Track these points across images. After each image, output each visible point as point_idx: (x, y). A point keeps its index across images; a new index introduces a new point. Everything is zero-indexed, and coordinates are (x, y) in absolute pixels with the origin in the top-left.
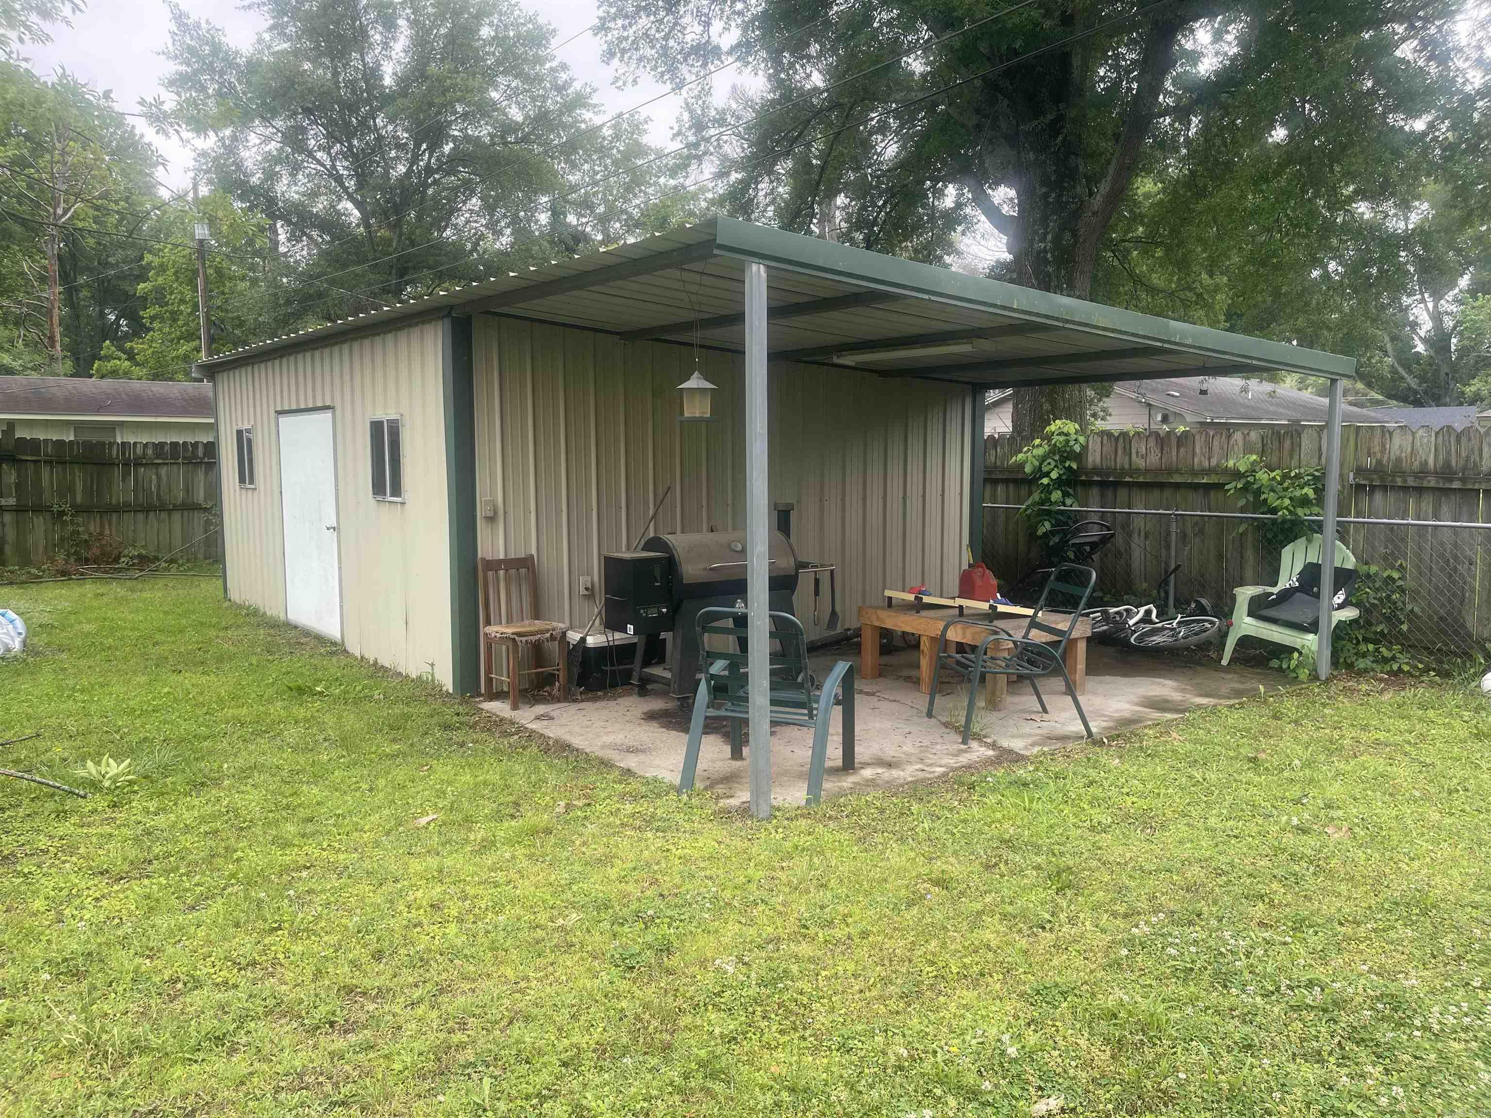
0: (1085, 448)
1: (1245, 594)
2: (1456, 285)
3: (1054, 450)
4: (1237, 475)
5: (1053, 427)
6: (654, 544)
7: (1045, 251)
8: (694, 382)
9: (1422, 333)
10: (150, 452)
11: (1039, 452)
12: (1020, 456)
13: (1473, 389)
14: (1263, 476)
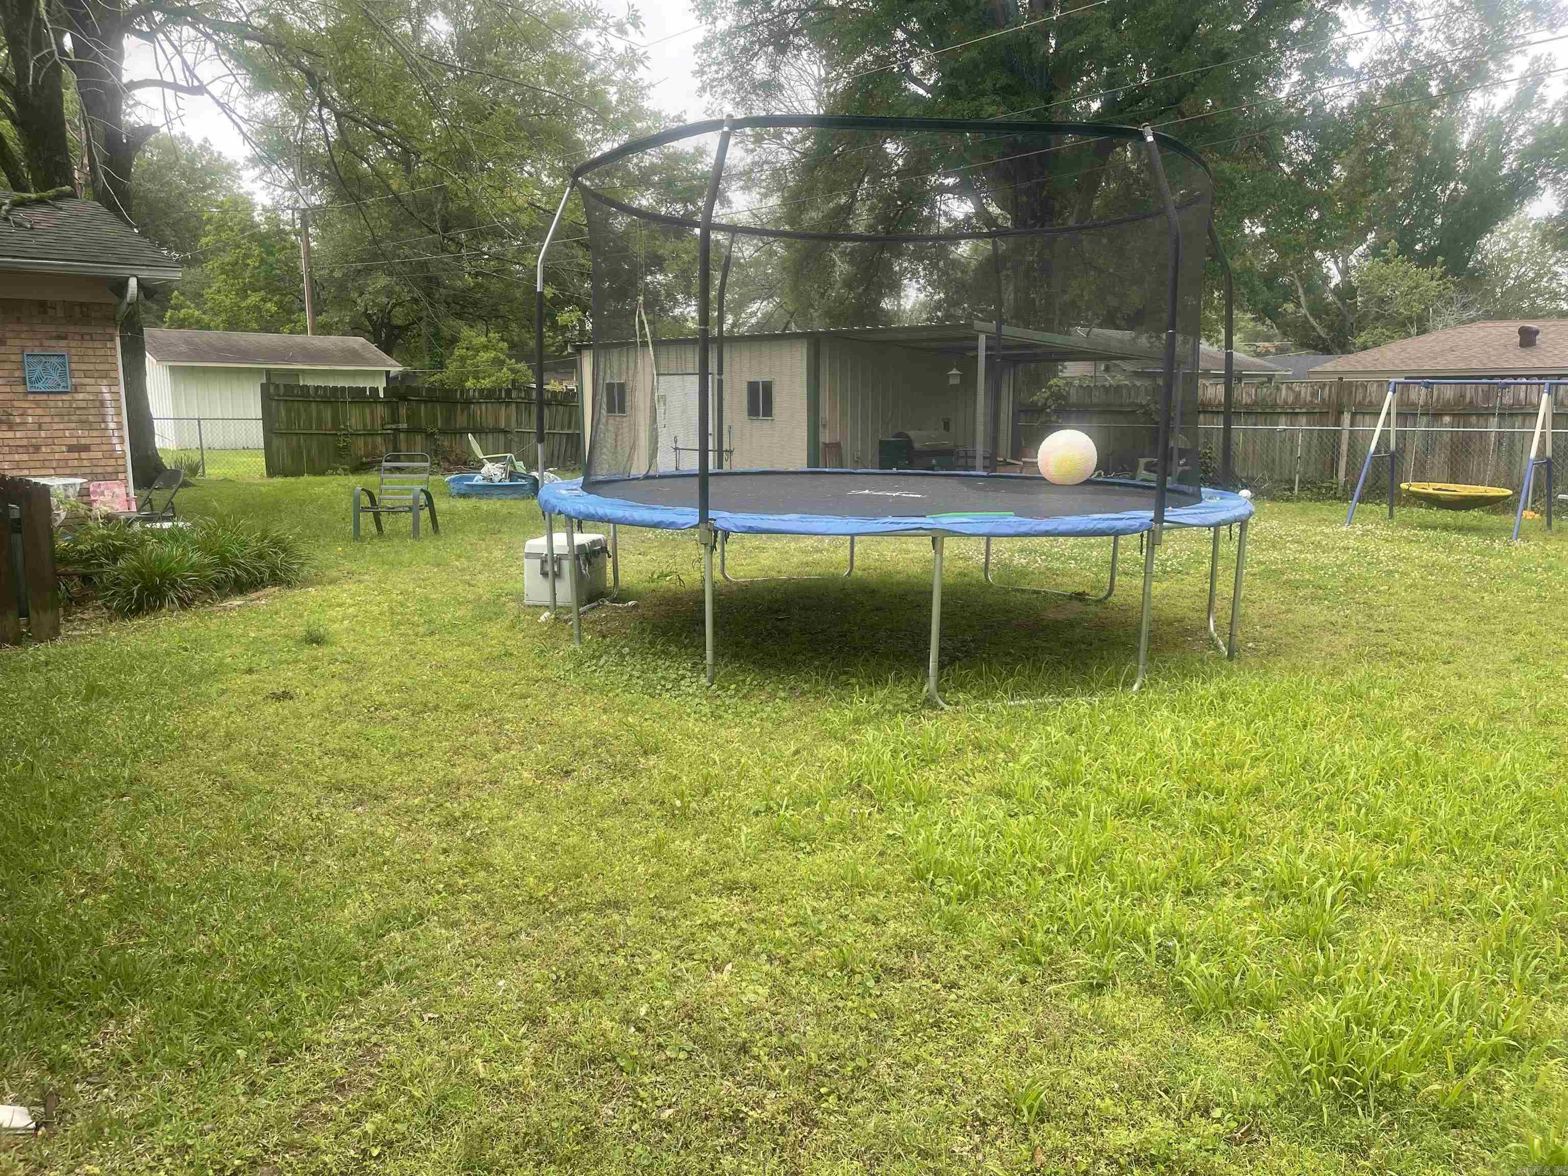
0: (1068, 393)
1: (1143, 461)
2: (1366, 240)
3: (1052, 394)
4: (1142, 406)
5: (1051, 382)
6: (899, 435)
7: (1033, 261)
8: (954, 371)
9: (1332, 285)
10: (477, 394)
11: (1046, 395)
12: (1035, 398)
13: (1361, 340)
14: (1152, 406)
